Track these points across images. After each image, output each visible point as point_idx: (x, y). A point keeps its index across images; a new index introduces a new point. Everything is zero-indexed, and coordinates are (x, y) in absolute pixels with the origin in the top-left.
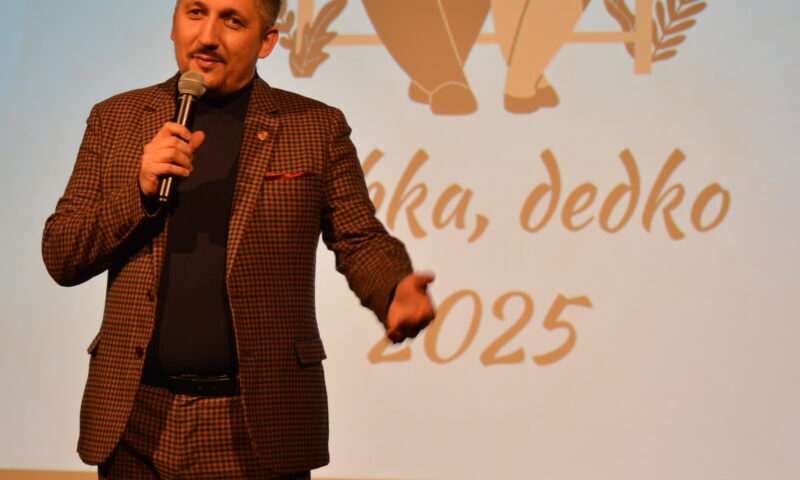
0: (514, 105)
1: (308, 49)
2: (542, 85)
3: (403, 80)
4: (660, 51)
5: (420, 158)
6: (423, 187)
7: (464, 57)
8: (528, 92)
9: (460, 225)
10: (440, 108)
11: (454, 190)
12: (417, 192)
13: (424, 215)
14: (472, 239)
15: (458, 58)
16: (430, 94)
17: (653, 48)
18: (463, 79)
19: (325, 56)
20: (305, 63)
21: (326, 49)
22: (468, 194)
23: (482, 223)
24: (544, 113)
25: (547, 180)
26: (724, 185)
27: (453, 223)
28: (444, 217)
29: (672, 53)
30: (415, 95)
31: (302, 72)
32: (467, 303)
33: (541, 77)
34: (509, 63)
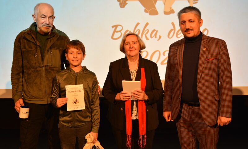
0: (166, 13)
1: (123, 2)
2: (171, 9)
3: (143, 8)
4: (195, 2)
5: (147, 24)
6: (148, 30)
7: (155, 4)
8: (168, 10)
9: (156, 37)
10: (151, 14)
11: (154, 30)
12: (147, 31)
13: (148, 35)
14: (158, 40)
15: (154, 4)
16: (149, 11)
17: (193, 1)
18: (155, 8)
19: (127, 4)
20: (123, 5)
21: (127, 2)
22: (157, 31)
23: (160, 37)
24: (172, 15)
25: (173, 28)
26: (207, 29)
27: (154, 37)
28: (153, 35)
29: (197, 2)
30: (146, 11)
31: (122, 7)
32: (158, 53)
33: (171, 7)
34: (164, 4)
